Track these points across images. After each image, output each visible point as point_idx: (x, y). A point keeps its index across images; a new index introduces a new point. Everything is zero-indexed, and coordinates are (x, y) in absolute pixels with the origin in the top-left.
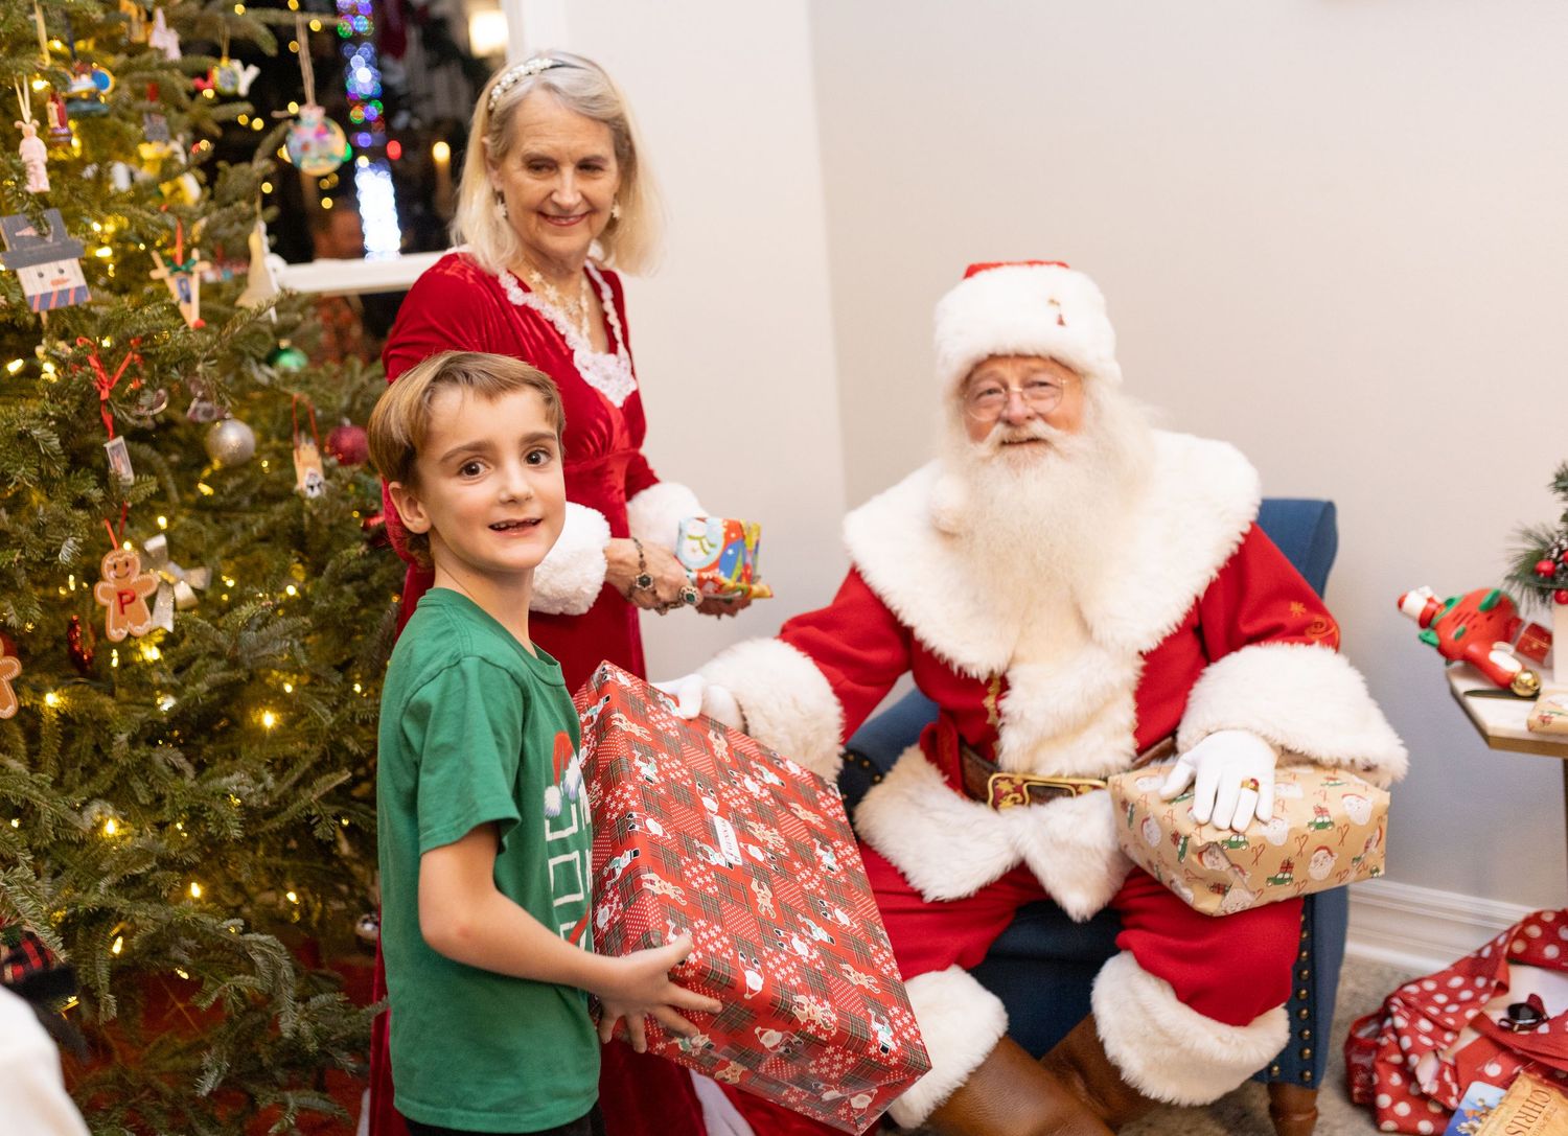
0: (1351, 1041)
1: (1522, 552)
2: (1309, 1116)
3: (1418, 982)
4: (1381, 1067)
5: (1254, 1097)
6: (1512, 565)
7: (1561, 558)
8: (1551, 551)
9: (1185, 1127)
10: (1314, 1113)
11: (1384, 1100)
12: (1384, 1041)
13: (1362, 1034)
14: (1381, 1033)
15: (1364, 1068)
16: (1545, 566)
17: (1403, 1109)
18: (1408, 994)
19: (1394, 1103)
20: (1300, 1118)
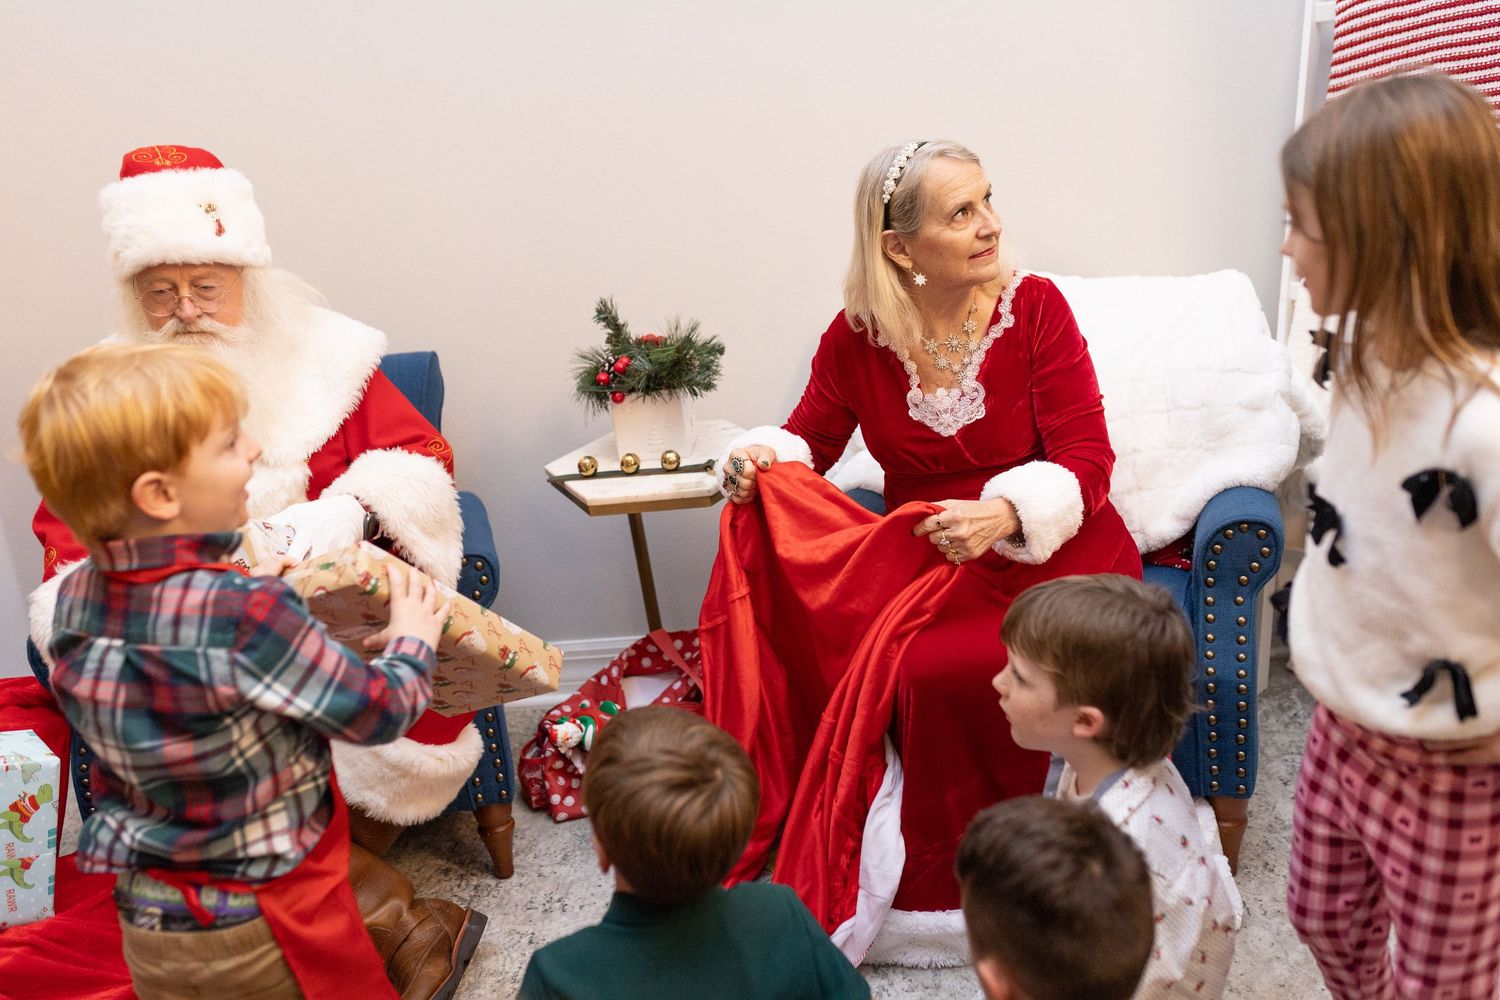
0: (523, 763)
1: (582, 371)
2: (509, 825)
3: (558, 707)
4: (549, 774)
5: (460, 829)
6: (578, 380)
7: (612, 369)
8: (604, 366)
9: (414, 868)
10: (511, 823)
11: (556, 799)
12: (548, 754)
13: (528, 756)
14: (542, 751)
15: (536, 780)
16: (603, 377)
17: (570, 801)
18: (554, 716)
19: (563, 798)
20: (501, 829)
